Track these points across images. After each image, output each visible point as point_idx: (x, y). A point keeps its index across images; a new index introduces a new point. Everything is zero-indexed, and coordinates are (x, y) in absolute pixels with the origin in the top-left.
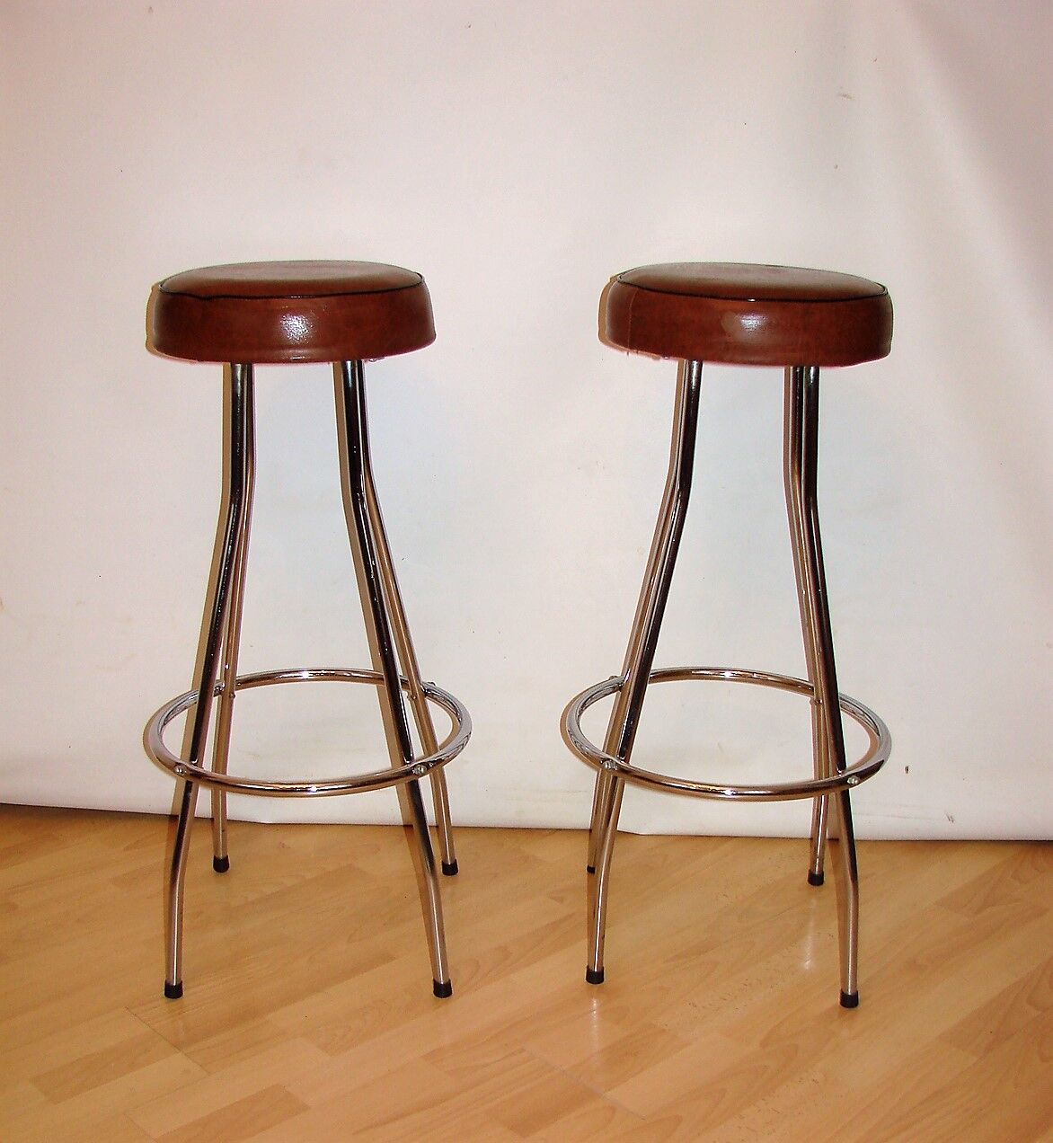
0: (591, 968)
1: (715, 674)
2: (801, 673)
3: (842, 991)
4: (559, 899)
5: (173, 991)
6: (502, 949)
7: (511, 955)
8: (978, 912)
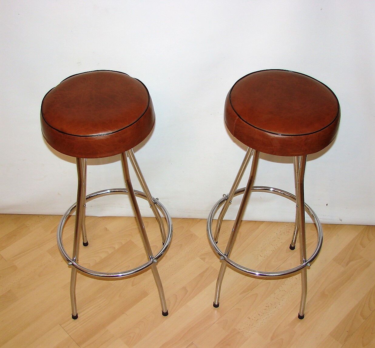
0: (215, 302)
3: (299, 314)
4: (203, 259)
5: (75, 317)
6: (184, 288)
7: (187, 291)
8: (347, 265)
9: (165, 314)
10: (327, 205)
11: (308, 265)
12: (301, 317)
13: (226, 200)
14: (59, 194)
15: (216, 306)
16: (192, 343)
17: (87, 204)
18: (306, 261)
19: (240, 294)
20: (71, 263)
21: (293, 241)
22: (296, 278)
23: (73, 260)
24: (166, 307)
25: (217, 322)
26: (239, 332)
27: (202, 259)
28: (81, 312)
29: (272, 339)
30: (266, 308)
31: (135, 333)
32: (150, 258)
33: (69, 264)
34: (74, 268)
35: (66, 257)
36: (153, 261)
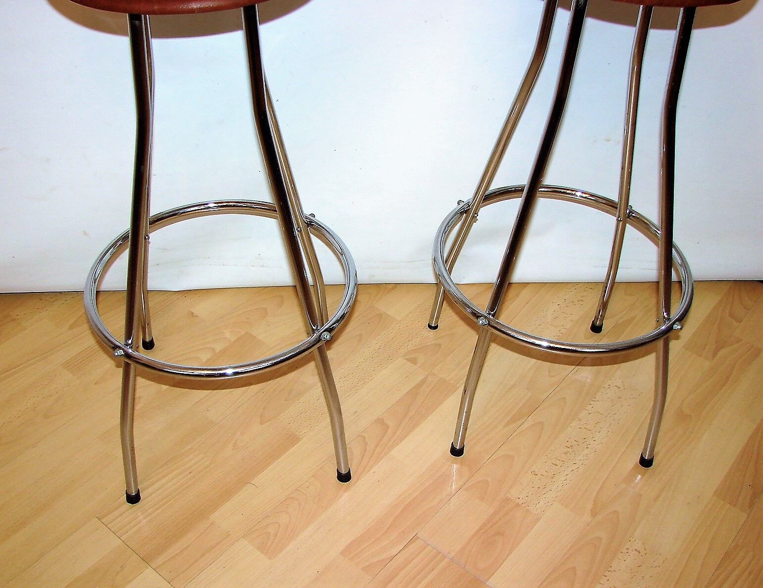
0: (454, 445)
4: (414, 361)
5: (133, 499)
6: (380, 421)
7: (388, 427)
8: (715, 354)
9: (344, 477)
11: (677, 327)
12: (646, 463)
13: (466, 212)
15: (457, 452)
16: (415, 538)
18: (669, 319)
19: (506, 425)
20: (121, 352)
21: (599, 312)
23: (127, 345)
24: (346, 463)
25: (465, 486)
26: (518, 505)
27: (409, 360)
28: (147, 488)
29: (594, 514)
30: (568, 450)
31: (279, 526)
32: (313, 329)
33: (116, 354)
34: (129, 364)
35: (108, 339)
36: (320, 336)
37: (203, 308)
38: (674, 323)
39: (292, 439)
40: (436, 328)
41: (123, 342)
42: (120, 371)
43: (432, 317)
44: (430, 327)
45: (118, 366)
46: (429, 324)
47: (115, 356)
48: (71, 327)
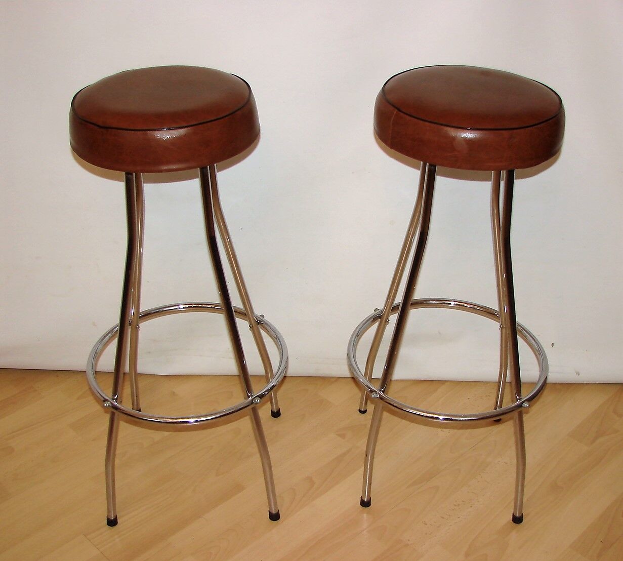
0: (363, 499)
1: (443, 303)
2: (494, 305)
3: (513, 514)
4: (343, 436)
5: (112, 522)
6: (309, 479)
7: (314, 484)
8: (593, 441)
9: (275, 517)
10: (553, 345)
11: (526, 405)
12: (517, 520)
13: (380, 317)
14: (94, 325)
15: (365, 504)
17: (140, 325)
18: (520, 399)
19: (409, 487)
20: (109, 404)
21: (497, 402)
22: (505, 463)
23: (113, 399)
24: (276, 505)
25: (368, 530)
26: (407, 545)
27: (339, 435)
29: (467, 555)
30: (455, 507)
31: (220, 549)
32: (248, 395)
33: (105, 405)
34: (115, 412)
35: (101, 395)
36: (252, 400)
37: (182, 389)
38: (523, 402)
39: (238, 488)
40: (365, 412)
41: (111, 397)
42: (107, 417)
43: (361, 403)
44: (360, 411)
45: (106, 412)
46: (359, 410)
47: (104, 405)
48: (78, 399)
